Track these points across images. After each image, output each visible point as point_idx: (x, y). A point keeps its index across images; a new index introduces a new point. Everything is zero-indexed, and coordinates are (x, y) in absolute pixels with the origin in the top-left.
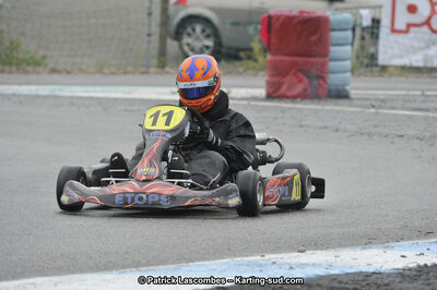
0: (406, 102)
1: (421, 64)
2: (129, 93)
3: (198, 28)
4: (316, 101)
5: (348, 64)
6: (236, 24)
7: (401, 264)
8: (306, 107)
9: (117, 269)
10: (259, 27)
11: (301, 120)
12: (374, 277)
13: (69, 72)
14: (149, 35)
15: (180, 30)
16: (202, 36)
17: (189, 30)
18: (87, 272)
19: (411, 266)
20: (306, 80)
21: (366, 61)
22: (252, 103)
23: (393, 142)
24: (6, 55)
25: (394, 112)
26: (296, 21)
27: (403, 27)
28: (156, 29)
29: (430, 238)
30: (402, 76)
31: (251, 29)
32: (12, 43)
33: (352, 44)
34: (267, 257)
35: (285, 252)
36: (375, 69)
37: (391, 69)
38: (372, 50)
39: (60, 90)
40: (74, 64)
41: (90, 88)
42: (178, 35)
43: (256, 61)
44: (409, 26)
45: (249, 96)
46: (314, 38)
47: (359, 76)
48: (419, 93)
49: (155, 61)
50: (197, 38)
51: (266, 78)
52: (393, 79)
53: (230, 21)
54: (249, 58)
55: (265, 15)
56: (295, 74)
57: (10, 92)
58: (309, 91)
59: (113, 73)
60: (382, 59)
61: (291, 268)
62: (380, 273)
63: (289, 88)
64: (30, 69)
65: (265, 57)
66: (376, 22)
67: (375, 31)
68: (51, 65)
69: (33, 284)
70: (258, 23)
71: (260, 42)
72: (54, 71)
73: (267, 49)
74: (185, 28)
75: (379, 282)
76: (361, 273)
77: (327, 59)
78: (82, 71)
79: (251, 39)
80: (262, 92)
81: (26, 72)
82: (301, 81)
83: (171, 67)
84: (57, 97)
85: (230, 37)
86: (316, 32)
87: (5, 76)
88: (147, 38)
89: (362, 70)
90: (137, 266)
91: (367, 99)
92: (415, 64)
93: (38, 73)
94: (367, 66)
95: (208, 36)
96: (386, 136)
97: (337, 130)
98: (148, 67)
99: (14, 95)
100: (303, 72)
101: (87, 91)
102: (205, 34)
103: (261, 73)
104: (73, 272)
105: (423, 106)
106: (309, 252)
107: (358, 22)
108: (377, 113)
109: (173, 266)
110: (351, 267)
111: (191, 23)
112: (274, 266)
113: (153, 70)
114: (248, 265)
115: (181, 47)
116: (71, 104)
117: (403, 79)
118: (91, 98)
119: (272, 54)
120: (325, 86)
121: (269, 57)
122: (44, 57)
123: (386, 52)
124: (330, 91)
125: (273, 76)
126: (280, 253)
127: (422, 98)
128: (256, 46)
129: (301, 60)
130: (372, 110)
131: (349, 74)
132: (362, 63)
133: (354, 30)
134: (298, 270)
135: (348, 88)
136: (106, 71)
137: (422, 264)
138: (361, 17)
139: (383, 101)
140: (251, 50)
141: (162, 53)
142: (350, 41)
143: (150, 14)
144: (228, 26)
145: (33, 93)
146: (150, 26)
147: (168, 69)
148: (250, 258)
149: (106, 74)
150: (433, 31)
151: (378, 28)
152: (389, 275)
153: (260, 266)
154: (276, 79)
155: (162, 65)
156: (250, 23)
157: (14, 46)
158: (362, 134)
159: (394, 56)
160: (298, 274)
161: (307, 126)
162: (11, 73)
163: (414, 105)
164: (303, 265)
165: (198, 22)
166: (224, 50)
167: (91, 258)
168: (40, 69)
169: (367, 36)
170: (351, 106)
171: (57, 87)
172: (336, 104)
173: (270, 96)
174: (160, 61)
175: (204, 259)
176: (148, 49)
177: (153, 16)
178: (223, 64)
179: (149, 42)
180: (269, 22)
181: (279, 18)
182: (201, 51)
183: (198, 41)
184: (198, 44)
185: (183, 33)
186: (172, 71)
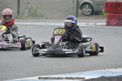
3: (87, 6)
4: (120, 26)
6: (98, 5)
8: (117, 28)
9: (64, 74)
10: (104, 5)
11: (116, 32)
13: (51, 19)
14: (73, 8)
16: (88, 8)
17: (85, 6)
20: (117, 20)
22: (102, 27)
24: (33, 14)
26: (114, 3)
28: (75, 6)
31: (102, 6)
32: (35, 10)
34: (106, 70)
39: (49, 24)
40: (52, 16)
41: (57, 23)
42: (81, 8)
43: (103, 15)
45: (101, 25)
50: (87, 9)
51: (106, 20)
53: (96, 4)
54: (101, 14)
55: (106, 2)
56: (114, 18)
57: (34, 24)
58: (118, 23)
61: (113, 73)
63: (112, 23)
64: (40, 18)
65: (106, 14)
68: (46, 17)
70: (103, 4)
71: (104, 9)
72: (47, 18)
73: (106, 12)
74: (83, 6)
78: (55, 18)
79: (102, 9)
80: (105, 24)
81: (39, 19)
82: (116, 21)
83: (79, 17)
84: (48, 26)
85: (96, 8)
86: (120, 7)
87: (33, 20)
88: (73, 9)
90: (69, 73)
93: (42, 19)
95: (90, 8)
99: (36, 25)
100: (116, 18)
101: (56, 24)
102: (89, 7)
103: (105, 18)
106: (118, 69)
109: (80, 73)
111: (85, 4)
112: (108, 73)
114: (101, 72)
115: (82, 11)
119: (108, 13)
121: (107, 14)
122: (44, 15)
125: (108, 19)
126: (110, 69)
128: (103, 11)
129: (116, 15)
134: (115, 73)
136: (61, 18)
140: (102, 12)
141: (77, 13)
143: (73, 2)
144: (95, 5)
145: (41, 24)
146: (73, 5)
147: (78, 17)
148: (101, 70)
149: (61, 19)
153: (104, 72)
154: (109, 20)
156: (102, 4)
157: (36, 11)
160: (115, 75)
161: (118, 33)
162: (35, 19)
164: (116, 72)
165: (87, 4)
166: (94, 12)
167: (57, 70)
173: (107, 25)
174: (76, 15)
175: (88, 71)
176: (73, 12)
177: (74, 3)
178: (94, 16)
179: (73, 10)
180: (107, 4)
181: (110, 3)
182: (88, 12)
183: (87, 10)
184: (87, 11)
185: (83, 7)
186: (80, 18)
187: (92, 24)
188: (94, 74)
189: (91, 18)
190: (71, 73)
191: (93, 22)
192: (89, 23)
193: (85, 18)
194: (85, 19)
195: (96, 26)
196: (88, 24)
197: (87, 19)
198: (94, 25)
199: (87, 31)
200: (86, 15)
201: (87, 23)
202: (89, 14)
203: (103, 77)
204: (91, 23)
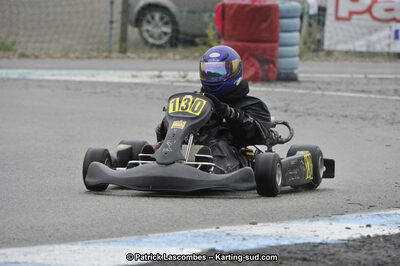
0: (349, 85)
1: (364, 49)
2: (93, 76)
3: (157, 16)
4: (267, 84)
5: (296, 49)
6: (192, 12)
7: (345, 236)
8: (258, 89)
9: (83, 240)
10: (214, 15)
12: (321, 247)
13: (37, 57)
15: (141, 17)
16: (160, 24)
17: (149, 17)
18: (56, 243)
19: (355, 237)
20: (257, 65)
21: (313, 47)
23: (337, 122)
25: (339, 94)
26: (248, 9)
27: (346, 15)
28: (117, 17)
29: (373, 211)
30: (345, 60)
31: (206, 17)
33: (300, 31)
34: (222, 229)
35: (238, 224)
36: (321, 54)
37: (336, 54)
38: (318, 36)
40: (41, 49)
41: (56, 72)
42: (138, 23)
44: (351, 13)
46: (264, 25)
47: (306, 60)
48: (363, 76)
49: (116, 47)
50: (156, 26)
52: (338, 63)
53: (186, 9)
54: (205, 44)
55: (219, 4)
56: (247, 58)
58: (261, 74)
59: (77, 58)
60: (327, 45)
61: (244, 239)
62: (326, 244)
65: (219, 42)
66: (322, 10)
67: (321, 18)
68: (20, 51)
69: (4, 254)
70: (212, 11)
71: (214, 28)
72: (23, 56)
73: (221, 35)
74: (144, 15)
75: (326, 252)
76: (309, 243)
77: (276, 44)
78: (50, 56)
79: (205, 25)
82: (252, 65)
83: (132, 53)
85: (186, 24)
86: (264, 21)
88: (108, 25)
89: (310, 55)
90: (100, 238)
91: (314, 82)
92: (358, 49)
93: (8, 58)
94: (314, 51)
95: (166, 24)
96: (332, 116)
97: (286, 111)
98: (110, 51)
100: (254, 56)
101: (53, 75)
102: (164, 21)
104: (42, 243)
105: (365, 88)
106: (259, 225)
107: (306, 10)
108: (323, 95)
109: (134, 238)
110: (300, 238)
111: (150, 11)
112: (228, 237)
113: (115, 55)
114: (204, 237)
115: (141, 33)
116: (40, 86)
117: (347, 63)
118: (58, 81)
119: (226, 40)
120: (275, 69)
122: (14, 43)
123: (331, 38)
124: (279, 74)
126: (235, 225)
127: (365, 81)
128: (211, 32)
129: (252, 45)
130: (319, 92)
131: (297, 59)
132: (309, 48)
133: (301, 17)
134: (251, 241)
135: (296, 71)
136: (72, 56)
137: (366, 235)
138: (309, 6)
139: (329, 83)
140: (206, 36)
141: (124, 38)
142: (298, 28)
143: (112, 3)
144: (184, 14)
145: (4, 76)
146: (112, 14)
147: (129, 54)
148: (206, 230)
149: (72, 59)
150: (374, 18)
151: (324, 16)
152: (335, 245)
153: (215, 237)
155: (123, 50)
156: (205, 11)
158: (309, 114)
159: (338, 42)
160: (251, 245)
163: (357, 88)
164: (255, 237)
165: (156, 10)
166: (181, 36)
167: (58, 230)
168: (11, 53)
169: (314, 23)
170: (299, 88)
171: (25, 71)
172: (285, 87)
174: (121, 47)
175: (162, 231)
176: (110, 36)
177: (115, 6)
178: (180, 49)
179: (111, 29)
180: (223, 10)
181: (232, 6)
182: (160, 37)
183: (157, 28)
184: (156, 31)
185: (142, 20)
186: (133, 55)
187: (174, 77)
188: (182, 242)
189: (171, 55)
190: (108, 239)
191: (178, 70)
192: (164, 73)
193: (149, 55)
194: (150, 58)
195: (188, 81)
196: (159, 77)
197: (156, 58)
198: (182, 80)
199: (158, 99)
200: (153, 45)
201: (156, 73)
202: (162, 42)
203: (213, 250)
204: (171, 73)
